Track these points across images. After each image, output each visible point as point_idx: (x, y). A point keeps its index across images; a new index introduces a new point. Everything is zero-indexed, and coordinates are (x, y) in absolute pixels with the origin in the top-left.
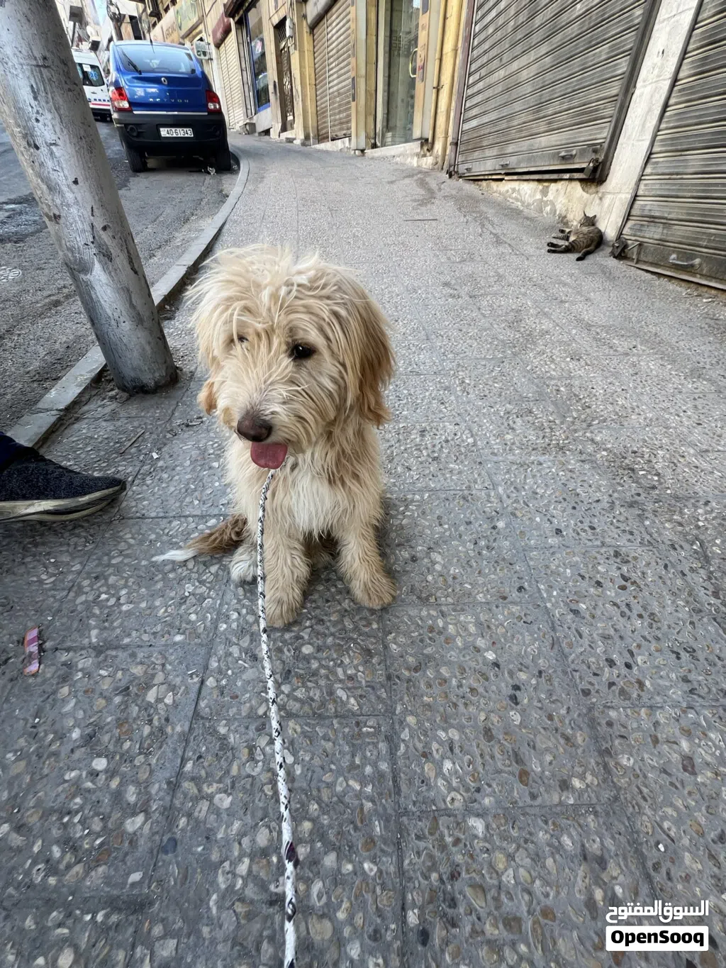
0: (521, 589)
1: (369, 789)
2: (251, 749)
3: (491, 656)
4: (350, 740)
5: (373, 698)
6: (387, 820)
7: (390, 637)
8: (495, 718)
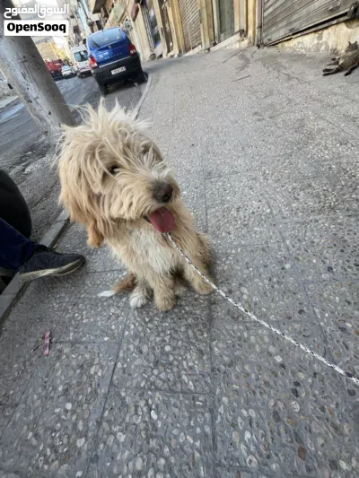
0: (301, 312)
1: (198, 444)
2: (136, 407)
3: (279, 359)
4: (188, 408)
5: (203, 383)
6: (208, 467)
7: (214, 343)
8: (281, 405)
